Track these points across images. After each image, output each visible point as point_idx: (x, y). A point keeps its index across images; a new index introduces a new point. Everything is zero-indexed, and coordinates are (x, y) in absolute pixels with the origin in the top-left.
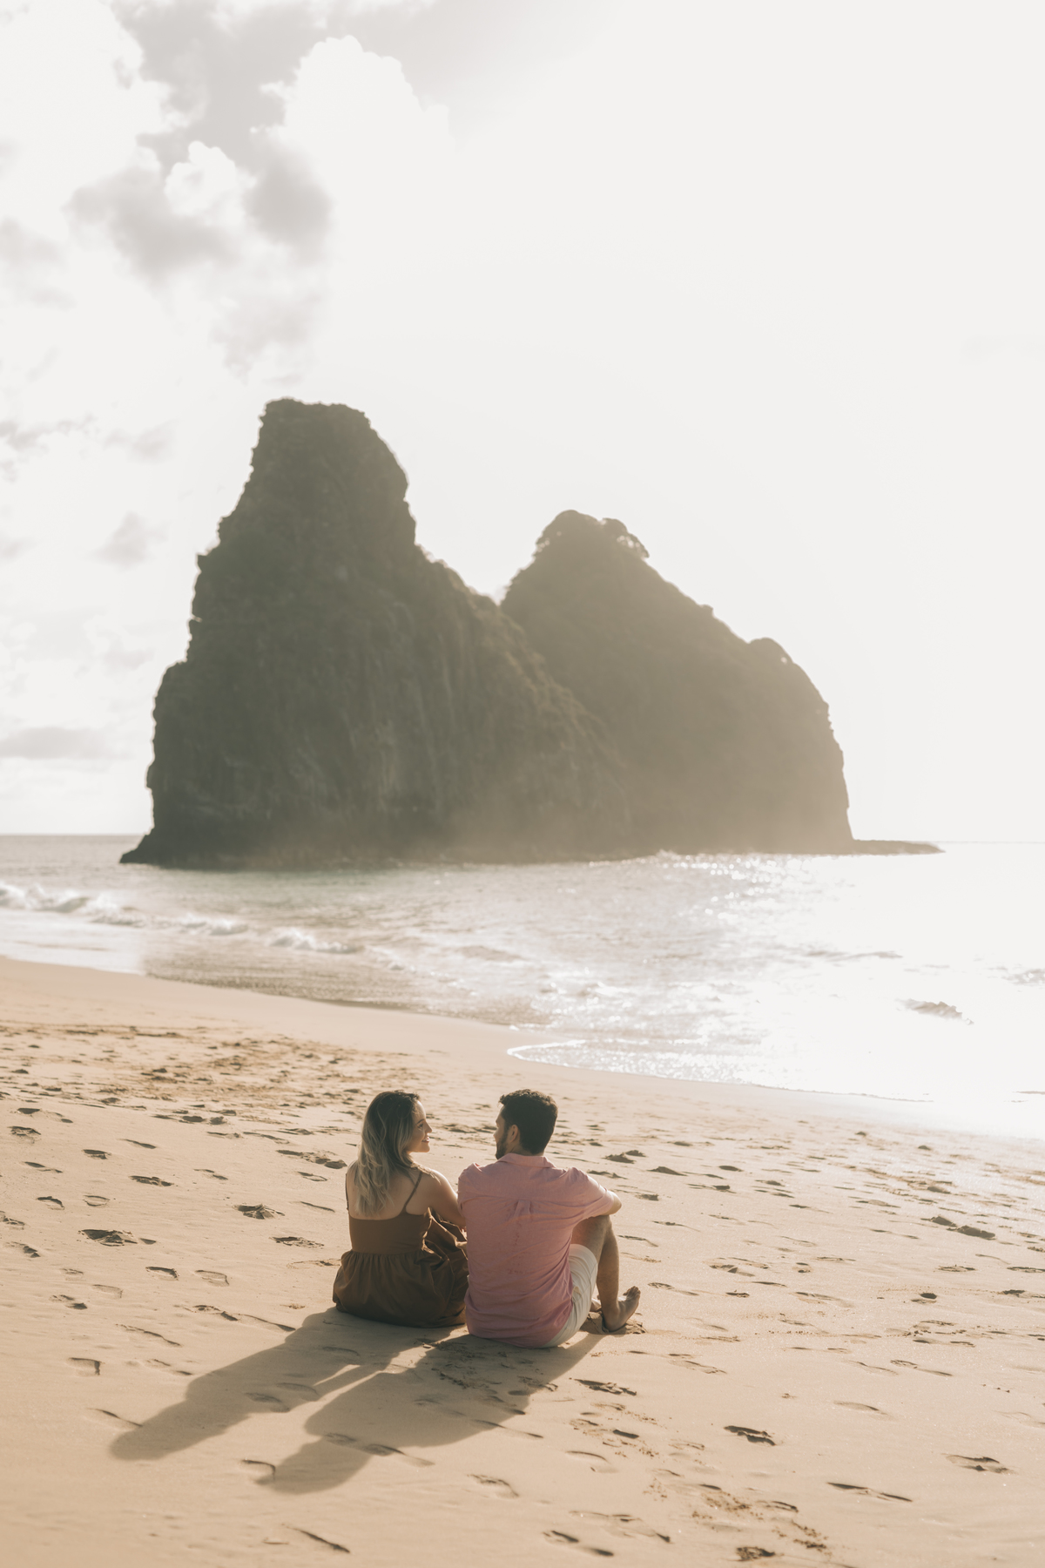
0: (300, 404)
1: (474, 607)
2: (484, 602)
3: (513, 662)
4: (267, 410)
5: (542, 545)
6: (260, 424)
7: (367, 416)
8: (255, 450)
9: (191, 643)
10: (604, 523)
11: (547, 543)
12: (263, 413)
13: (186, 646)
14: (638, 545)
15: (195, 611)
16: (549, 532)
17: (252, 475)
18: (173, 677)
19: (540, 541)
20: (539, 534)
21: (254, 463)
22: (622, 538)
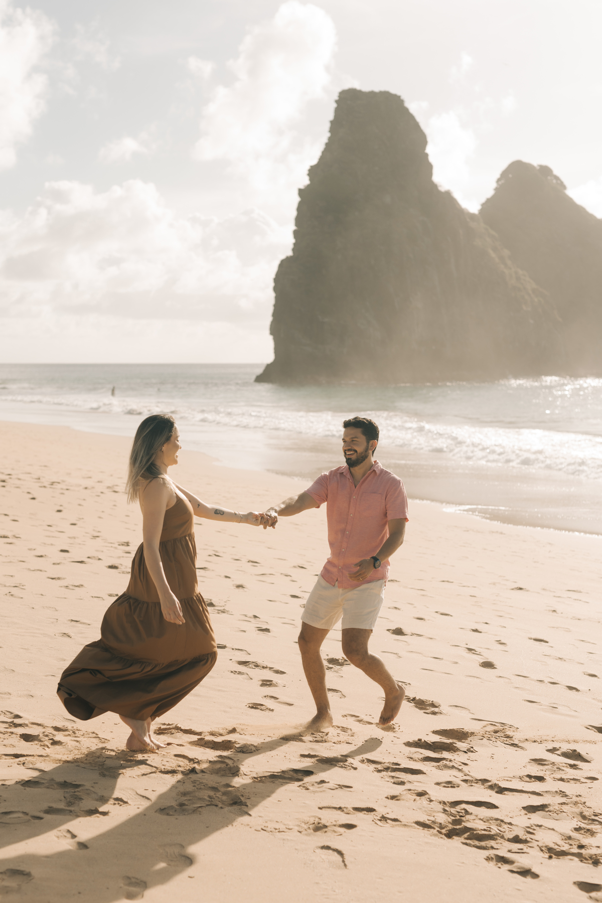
0: (360, 92)
1: (468, 220)
2: (472, 216)
3: (493, 254)
4: (339, 97)
5: (500, 183)
6: (335, 105)
7: (402, 98)
8: (332, 122)
9: (295, 244)
10: (538, 168)
11: (503, 181)
12: (337, 98)
13: (292, 246)
14: (559, 182)
15: (296, 225)
16: (504, 174)
17: (330, 139)
18: (285, 266)
19: (498, 180)
20: (498, 176)
21: (331, 130)
22: (549, 178)
